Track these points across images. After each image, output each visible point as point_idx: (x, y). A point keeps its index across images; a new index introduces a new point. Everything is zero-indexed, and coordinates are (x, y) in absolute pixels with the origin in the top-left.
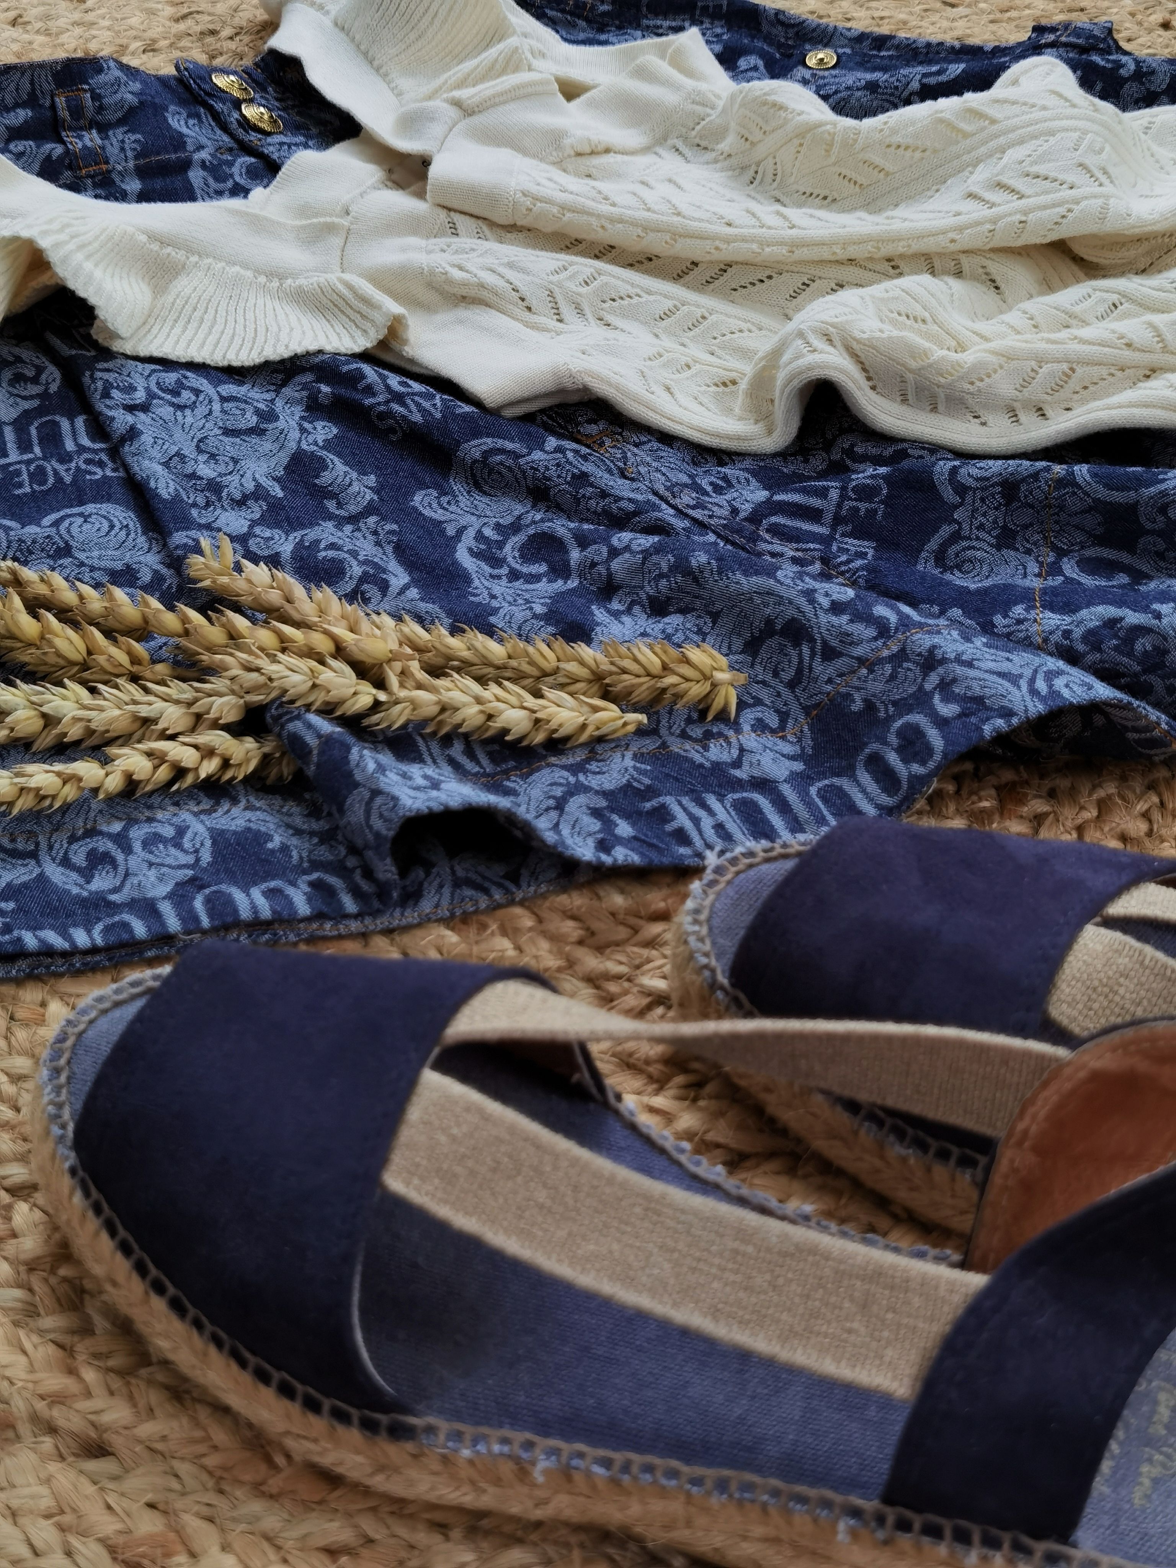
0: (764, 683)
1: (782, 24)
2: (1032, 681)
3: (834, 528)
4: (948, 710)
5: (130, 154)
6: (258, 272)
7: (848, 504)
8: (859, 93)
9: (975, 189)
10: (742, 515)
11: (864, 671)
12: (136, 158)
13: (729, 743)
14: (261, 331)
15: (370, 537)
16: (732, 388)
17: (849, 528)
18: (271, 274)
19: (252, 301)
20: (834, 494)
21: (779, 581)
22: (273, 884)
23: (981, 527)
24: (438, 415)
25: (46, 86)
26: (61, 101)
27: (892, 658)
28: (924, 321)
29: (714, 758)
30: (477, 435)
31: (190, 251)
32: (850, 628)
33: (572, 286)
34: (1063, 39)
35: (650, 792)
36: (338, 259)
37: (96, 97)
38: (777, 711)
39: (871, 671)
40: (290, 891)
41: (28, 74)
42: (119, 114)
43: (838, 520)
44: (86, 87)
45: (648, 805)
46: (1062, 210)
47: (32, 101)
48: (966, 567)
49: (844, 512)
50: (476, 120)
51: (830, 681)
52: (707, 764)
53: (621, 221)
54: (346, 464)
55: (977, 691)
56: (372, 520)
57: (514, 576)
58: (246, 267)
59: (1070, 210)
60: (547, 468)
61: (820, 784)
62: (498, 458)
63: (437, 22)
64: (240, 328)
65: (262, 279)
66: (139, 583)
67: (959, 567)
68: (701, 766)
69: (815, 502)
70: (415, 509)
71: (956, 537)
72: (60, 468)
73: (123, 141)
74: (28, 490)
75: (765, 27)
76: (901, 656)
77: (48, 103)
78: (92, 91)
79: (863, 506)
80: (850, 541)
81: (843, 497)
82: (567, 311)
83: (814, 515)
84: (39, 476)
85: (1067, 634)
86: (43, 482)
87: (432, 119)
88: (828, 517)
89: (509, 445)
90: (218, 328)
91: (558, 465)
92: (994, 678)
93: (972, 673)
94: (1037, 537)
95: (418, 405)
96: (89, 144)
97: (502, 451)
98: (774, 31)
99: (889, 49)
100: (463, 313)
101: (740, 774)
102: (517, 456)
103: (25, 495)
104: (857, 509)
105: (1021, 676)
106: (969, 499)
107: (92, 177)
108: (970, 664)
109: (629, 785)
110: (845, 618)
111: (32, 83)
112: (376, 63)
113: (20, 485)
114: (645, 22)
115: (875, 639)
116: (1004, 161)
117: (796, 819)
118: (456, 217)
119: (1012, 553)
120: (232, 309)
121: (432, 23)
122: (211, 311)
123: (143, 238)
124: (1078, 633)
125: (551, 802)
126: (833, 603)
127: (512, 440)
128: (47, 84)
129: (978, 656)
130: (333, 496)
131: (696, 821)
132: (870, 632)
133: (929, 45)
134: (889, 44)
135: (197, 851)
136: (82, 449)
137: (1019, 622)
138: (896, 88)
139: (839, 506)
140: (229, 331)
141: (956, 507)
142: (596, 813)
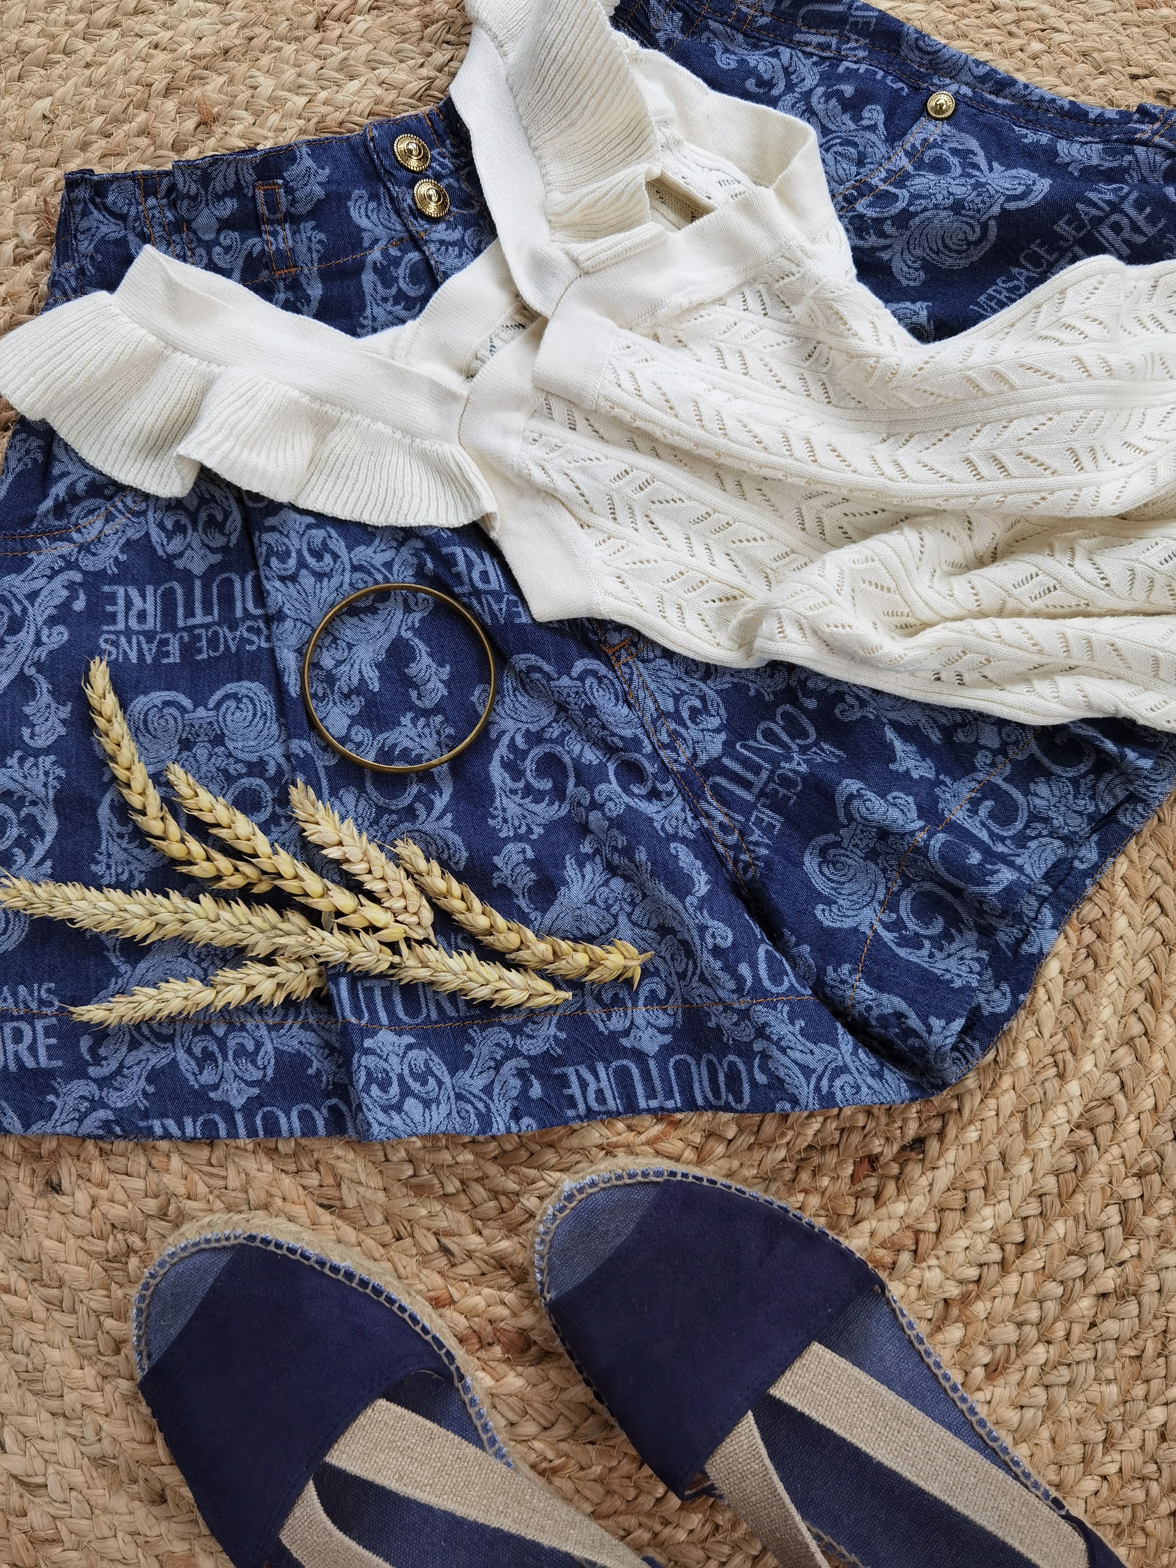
0: (664, 958)
1: (920, 49)
2: (820, 1079)
3: (758, 798)
4: (761, 1078)
5: (315, 256)
6: (395, 428)
7: (772, 785)
8: (944, 214)
9: (972, 456)
10: (698, 764)
11: (721, 1008)
12: (320, 261)
13: (626, 1014)
14: (390, 492)
15: (435, 736)
16: (732, 602)
17: (769, 802)
18: (405, 432)
19: (388, 458)
20: (764, 775)
21: (685, 908)
22: (307, 1106)
23: (856, 846)
24: (502, 621)
25: (248, 178)
26: (260, 193)
27: (739, 1011)
28: (889, 590)
29: (612, 1028)
30: (526, 650)
31: (344, 408)
32: (720, 974)
33: (628, 491)
34: (1157, 139)
35: (558, 1061)
36: (457, 427)
37: (289, 191)
38: (667, 985)
39: (725, 1011)
40: (316, 1114)
41: (233, 165)
42: (309, 207)
43: (762, 794)
44: (280, 182)
45: (556, 1071)
46: (1036, 497)
47: (237, 191)
48: (838, 866)
49: (768, 790)
50: (588, 281)
51: (700, 996)
52: (606, 1032)
53: (678, 434)
54: (431, 655)
55: (781, 1073)
56: (439, 718)
57: (528, 790)
58: (386, 422)
59: (1043, 498)
60: (569, 695)
61: (678, 1057)
62: (537, 675)
63: (587, 114)
64: (375, 486)
65: (398, 435)
66: (267, 775)
67: (834, 863)
68: (602, 1033)
69: (749, 776)
70: (473, 704)
71: (837, 845)
72: (229, 636)
73: (310, 239)
74: (205, 656)
75: (904, 51)
76: (745, 1014)
77: (250, 194)
78: (286, 184)
79: (782, 791)
80: (767, 811)
81: (770, 779)
82: (622, 513)
83: (747, 785)
84: (213, 642)
85: (869, 1008)
86: (216, 649)
87: (554, 275)
88: (756, 790)
89: (547, 667)
90: (359, 486)
91: (577, 693)
92: (796, 1069)
93: (783, 1059)
94: (894, 862)
95: (490, 605)
96: (282, 246)
97: (540, 670)
98: (911, 56)
99: (1005, 97)
100: (540, 506)
101: (625, 1042)
102: (550, 678)
103: (203, 660)
104: (777, 792)
105: (814, 1071)
106: (853, 825)
107: (284, 280)
108: (783, 1050)
109: (547, 1052)
110: (719, 964)
111: (237, 174)
112: (533, 144)
113: (200, 651)
114: (798, 37)
115: (733, 992)
116: (1007, 433)
117: (653, 1088)
118: (553, 401)
119: (873, 866)
120: (372, 465)
121: (582, 113)
122: (355, 468)
123: (306, 400)
124: (875, 1012)
125: (492, 1064)
126: (715, 945)
127: (549, 662)
128: (249, 176)
129: (792, 1044)
130: (416, 687)
131: (584, 1085)
132: (731, 985)
133: (1042, 99)
134: (1007, 91)
135: (265, 1068)
136: (247, 615)
137: (843, 982)
138: (979, 210)
139: (766, 784)
140: (367, 489)
141: (843, 826)
142: (521, 1073)
